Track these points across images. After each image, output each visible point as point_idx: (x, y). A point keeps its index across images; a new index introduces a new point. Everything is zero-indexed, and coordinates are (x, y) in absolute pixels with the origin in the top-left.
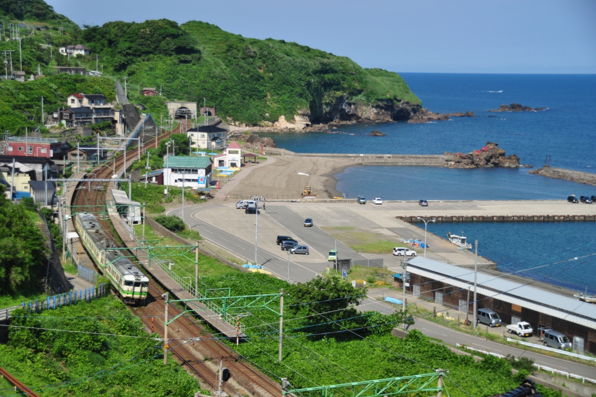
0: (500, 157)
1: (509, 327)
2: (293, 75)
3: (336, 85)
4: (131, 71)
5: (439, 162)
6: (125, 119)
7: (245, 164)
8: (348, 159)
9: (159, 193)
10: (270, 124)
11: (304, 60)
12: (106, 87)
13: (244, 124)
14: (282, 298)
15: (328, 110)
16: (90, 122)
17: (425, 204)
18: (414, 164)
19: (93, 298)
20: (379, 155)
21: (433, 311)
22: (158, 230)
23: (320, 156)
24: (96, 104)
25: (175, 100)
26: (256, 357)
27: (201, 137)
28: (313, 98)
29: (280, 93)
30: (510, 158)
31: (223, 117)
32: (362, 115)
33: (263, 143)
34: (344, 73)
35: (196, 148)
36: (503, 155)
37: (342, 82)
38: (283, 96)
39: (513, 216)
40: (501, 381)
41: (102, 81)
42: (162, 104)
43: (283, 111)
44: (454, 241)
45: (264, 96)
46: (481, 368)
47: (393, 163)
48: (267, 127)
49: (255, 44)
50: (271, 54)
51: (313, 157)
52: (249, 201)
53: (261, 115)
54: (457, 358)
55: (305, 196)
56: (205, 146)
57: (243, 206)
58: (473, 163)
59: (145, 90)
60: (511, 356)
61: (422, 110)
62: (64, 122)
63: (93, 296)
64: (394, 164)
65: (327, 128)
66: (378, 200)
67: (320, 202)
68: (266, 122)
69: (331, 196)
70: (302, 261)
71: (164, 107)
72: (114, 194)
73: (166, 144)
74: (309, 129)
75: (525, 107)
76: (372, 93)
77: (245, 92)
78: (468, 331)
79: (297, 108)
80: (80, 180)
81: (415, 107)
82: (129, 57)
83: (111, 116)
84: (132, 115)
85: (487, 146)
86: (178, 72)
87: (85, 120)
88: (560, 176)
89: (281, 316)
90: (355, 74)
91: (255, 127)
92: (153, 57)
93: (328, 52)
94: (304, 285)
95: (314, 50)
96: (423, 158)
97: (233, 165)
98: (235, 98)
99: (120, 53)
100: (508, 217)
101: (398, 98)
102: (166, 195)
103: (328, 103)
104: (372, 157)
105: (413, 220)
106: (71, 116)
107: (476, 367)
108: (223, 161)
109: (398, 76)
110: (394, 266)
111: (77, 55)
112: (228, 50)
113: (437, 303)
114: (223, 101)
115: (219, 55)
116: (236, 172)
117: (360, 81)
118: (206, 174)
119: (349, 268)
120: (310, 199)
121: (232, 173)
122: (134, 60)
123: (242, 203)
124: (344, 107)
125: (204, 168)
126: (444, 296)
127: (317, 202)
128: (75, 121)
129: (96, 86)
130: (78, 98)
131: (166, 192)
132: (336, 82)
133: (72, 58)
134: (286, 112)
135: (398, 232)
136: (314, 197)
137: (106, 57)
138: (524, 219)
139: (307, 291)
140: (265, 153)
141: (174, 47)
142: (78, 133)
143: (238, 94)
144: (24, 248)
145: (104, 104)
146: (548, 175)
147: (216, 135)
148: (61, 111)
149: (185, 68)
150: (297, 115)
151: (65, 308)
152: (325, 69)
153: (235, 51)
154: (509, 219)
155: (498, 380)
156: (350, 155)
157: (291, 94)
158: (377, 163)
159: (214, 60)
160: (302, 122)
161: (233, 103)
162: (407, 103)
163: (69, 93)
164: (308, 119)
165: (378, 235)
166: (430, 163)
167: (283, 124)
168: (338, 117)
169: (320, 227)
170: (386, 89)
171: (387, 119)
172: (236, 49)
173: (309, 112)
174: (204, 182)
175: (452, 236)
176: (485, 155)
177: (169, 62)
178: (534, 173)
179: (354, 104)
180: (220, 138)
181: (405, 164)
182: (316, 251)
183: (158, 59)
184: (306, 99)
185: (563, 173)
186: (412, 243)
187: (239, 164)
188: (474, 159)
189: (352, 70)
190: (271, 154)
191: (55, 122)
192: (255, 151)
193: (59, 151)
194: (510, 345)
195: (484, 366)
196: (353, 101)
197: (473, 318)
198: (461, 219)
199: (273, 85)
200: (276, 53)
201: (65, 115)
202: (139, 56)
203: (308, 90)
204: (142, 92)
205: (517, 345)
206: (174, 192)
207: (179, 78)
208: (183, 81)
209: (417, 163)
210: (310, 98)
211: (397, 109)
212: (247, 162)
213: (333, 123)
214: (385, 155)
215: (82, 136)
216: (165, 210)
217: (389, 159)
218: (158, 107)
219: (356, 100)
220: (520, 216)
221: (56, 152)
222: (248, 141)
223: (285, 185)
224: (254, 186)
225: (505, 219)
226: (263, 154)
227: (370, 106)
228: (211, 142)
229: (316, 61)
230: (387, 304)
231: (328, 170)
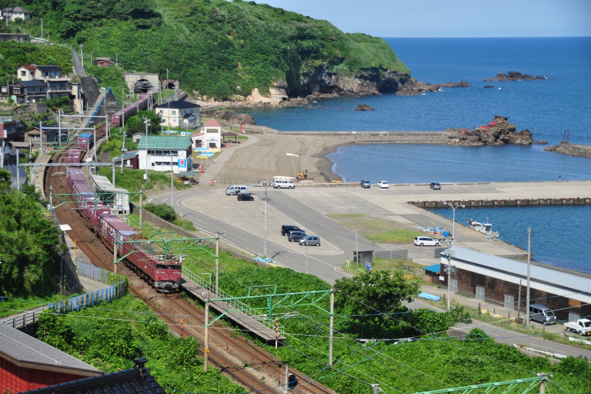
0: (510, 133)
1: (566, 325)
2: (267, 42)
3: (314, 52)
4: (81, 38)
5: (441, 139)
6: (84, 94)
7: (225, 144)
8: (339, 137)
9: (137, 178)
10: (242, 98)
11: (278, 24)
12: (61, 57)
13: (212, 99)
14: (332, 295)
15: (306, 81)
16: (44, 98)
17: (438, 188)
18: (414, 142)
19: (114, 299)
20: (373, 133)
21: (478, 308)
22: (152, 221)
23: (307, 134)
24: (51, 77)
25: (134, 71)
26: (301, 362)
27: (172, 114)
28: (290, 69)
29: (252, 62)
30: (521, 134)
31: (188, 91)
32: (344, 86)
33: (240, 119)
34: (323, 39)
35: (167, 127)
36: (513, 130)
37: (321, 49)
38: (256, 65)
39: (539, 200)
40: (585, 386)
41: (56, 50)
42: (119, 76)
43: (256, 83)
44: (477, 228)
45: (234, 65)
46: (559, 371)
47: (389, 141)
48: (238, 101)
49: (223, 6)
50: (242, 17)
51: (299, 136)
52: (241, 186)
53: (232, 88)
54: (530, 360)
55: (301, 179)
56: (176, 124)
57: (234, 192)
58: (480, 140)
59: (98, 60)
60: (583, 357)
61: (411, 81)
62: (14, 98)
63: (113, 296)
64: (391, 142)
65: (307, 102)
66: (384, 183)
67: (319, 186)
68: (238, 96)
69: (328, 180)
70: (315, 254)
71: (121, 80)
72: (95, 180)
73: (145, 122)
74: (286, 104)
75: (525, 75)
76: (355, 61)
77: (213, 62)
78: (521, 329)
79: (272, 79)
80: (46, 164)
81: (404, 77)
82: (78, 22)
83: (68, 90)
84: (91, 89)
85: (496, 120)
86: (136, 39)
87: (38, 96)
88: (581, 153)
89: (331, 315)
90: (336, 40)
91: (225, 102)
92: (107, 22)
93: (305, 15)
94: (349, 280)
95: (289, 12)
96: (423, 135)
97: (212, 145)
98: (203, 69)
99: (67, 17)
100: (533, 201)
101: (384, 67)
102: (145, 180)
103: (306, 73)
104: (366, 134)
105: (426, 206)
106: (22, 90)
107: (553, 370)
108: (201, 141)
109: (384, 42)
110: (419, 258)
111: (15, 19)
112: (192, 14)
113: (478, 298)
114: (188, 72)
115: (182, 19)
116: (217, 154)
117: (342, 48)
118: (188, 156)
119: (372, 261)
120: (307, 183)
121: (213, 154)
122: (84, 25)
123: (233, 188)
124: (323, 78)
125: (185, 150)
126: (486, 291)
127: (315, 186)
128: (27, 96)
129: (49, 56)
130: (29, 69)
131: (145, 177)
132: (314, 50)
133: (10, 22)
134: (260, 84)
135: (414, 219)
136: (311, 181)
137: (50, 21)
138: (551, 202)
139: (355, 286)
140: (245, 131)
141: (131, 10)
142: (31, 110)
143: (205, 64)
144: (35, 242)
145: (60, 77)
146: (567, 152)
147: (188, 111)
148: (11, 85)
149: (144, 35)
150: (272, 88)
151: (89, 309)
152: (302, 35)
153: (200, 14)
154: (535, 203)
155: (583, 385)
156: (340, 132)
157: (265, 64)
158: (372, 141)
159: (176, 25)
160: (278, 96)
161: (199, 75)
162: (395, 72)
163: (18, 64)
164: (285, 92)
165: (393, 223)
166: (432, 141)
167: (256, 97)
168: (318, 89)
169: (326, 215)
170: (369, 57)
171: (373, 91)
172: (201, 12)
173: (285, 84)
174: (185, 165)
175: (473, 223)
176: (493, 131)
177: (124, 27)
178: (551, 151)
179: (335, 74)
180: (193, 114)
181: (403, 142)
182: (327, 242)
183: (111, 24)
184: (282, 69)
185: (585, 149)
186: (433, 232)
187: (218, 145)
188: (482, 135)
189: (333, 35)
190: (252, 132)
191: (4, 98)
192: (233, 129)
193: (13, 131)
194: (573, 345)
195: (563, 369)
196: (334, 70)
197: (526, 317)
198: (481, 204)
199: (244, 54)
200: (247, 16)
201: (16, 90)
202: (90, 20)
203: (283, 59)
204: (96, 62)
205: (582, 344)
206: (155, 177)
207: (137, 46)
208: (142, 49)
209: (417, 141)
210: (286, 67)
211: (383, 79)
212: (226, 142)
213: (312, 96)
214: (380, 133)
215: (36, 114)
216: (146, 198)
217: (384, 136)
218: (115, 80)
219: (337, 70)
220: (547, 200)
221: (10, 132)
222: (223, 118)
223: (275, 168)
224: (241, 169)
225: (530, 203)
226: (242, 133)
227: (353, 77)
228: (183, 120)
229: (292, 25)
230: (422, 301)
231: (318, 150)
